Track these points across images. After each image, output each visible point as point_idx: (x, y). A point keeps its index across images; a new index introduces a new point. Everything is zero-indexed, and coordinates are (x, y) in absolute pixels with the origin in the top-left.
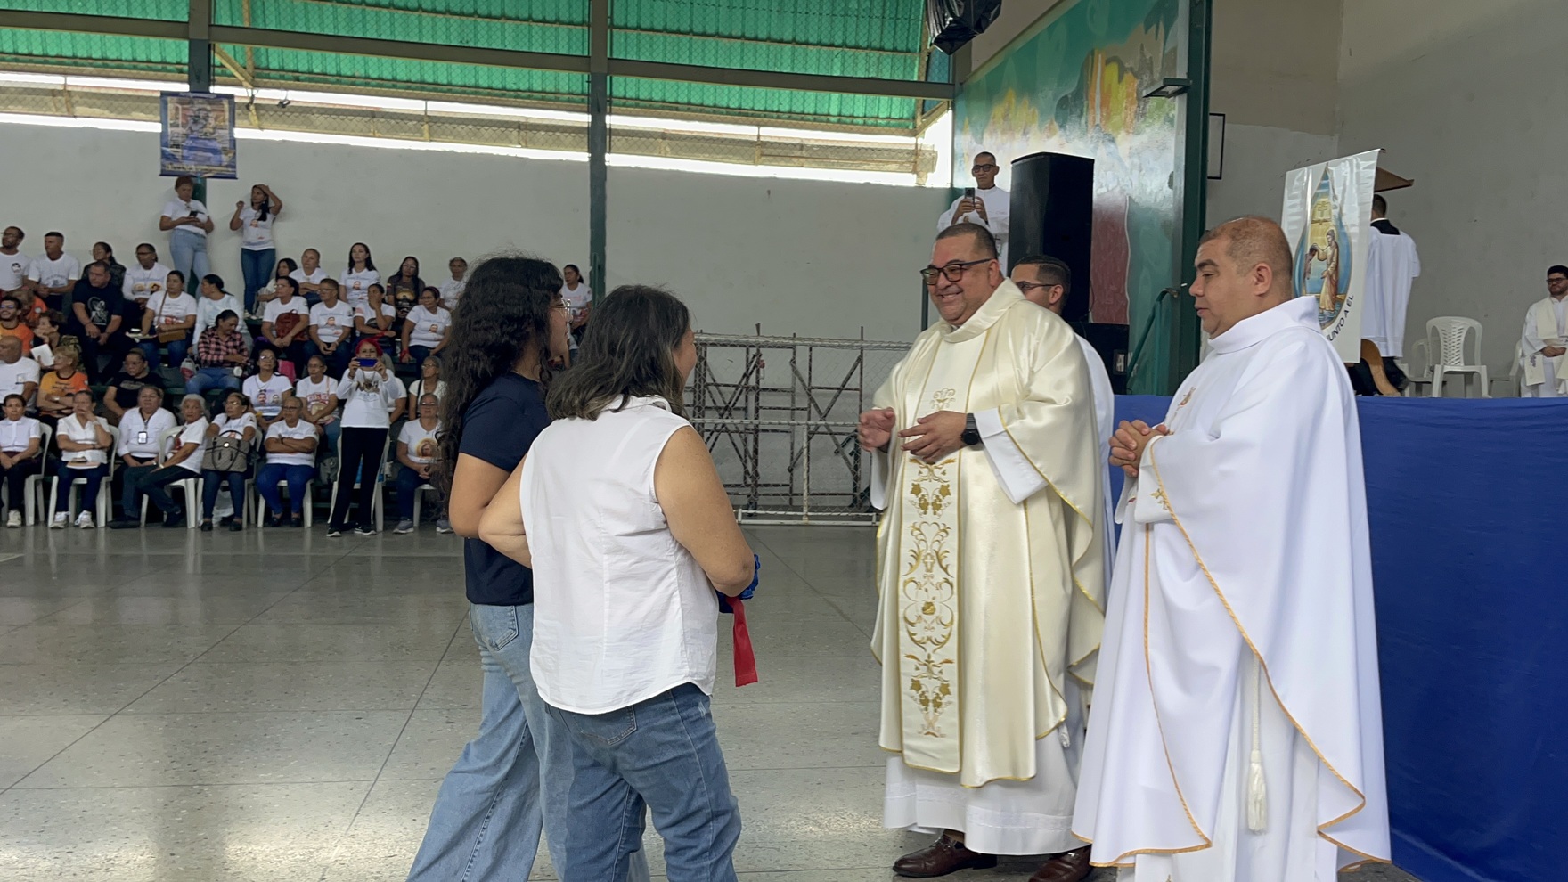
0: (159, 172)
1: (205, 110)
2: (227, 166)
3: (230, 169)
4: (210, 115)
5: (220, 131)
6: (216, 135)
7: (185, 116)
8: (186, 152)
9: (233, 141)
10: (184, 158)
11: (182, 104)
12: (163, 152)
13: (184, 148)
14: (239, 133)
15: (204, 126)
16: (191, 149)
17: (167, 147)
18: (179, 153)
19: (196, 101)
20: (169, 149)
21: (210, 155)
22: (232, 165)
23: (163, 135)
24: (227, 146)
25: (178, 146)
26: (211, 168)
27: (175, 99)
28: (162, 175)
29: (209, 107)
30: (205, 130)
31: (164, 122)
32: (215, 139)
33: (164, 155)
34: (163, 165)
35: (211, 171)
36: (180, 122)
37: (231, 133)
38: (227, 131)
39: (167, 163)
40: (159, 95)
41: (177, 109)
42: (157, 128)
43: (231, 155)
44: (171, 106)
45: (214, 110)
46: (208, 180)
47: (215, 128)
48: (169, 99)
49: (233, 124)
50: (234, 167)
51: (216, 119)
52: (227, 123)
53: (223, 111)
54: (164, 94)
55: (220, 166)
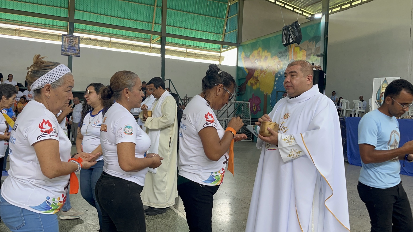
0: (61, 54)
1: (73, 40)
2: (78, 53)
3: (78, 54)
4: (74, 41)
5: (76, 45)
6: (75, 46)
7: (68, 41)
8: (68, 50)
9: (79, 47)
10: (67, 51)
11: (67, 38)
12: (62, 49)
13: (67, 49)
14: (81, 45)
15: (72, 43)
16: (69, 49)
17: (63, 48)
18: (66, 50)
19: (70, 37)
20: (63, 49)
21: (73, 50)
22: (79, 53)
23: (62, 45)
24: (78, 48)
25: (66, 48)
26: (74, 54)
27: (65, 36)
28: (62, 55)
29: (73, 39)
30: (73, 44)
31: (62, 41)
32: (75, 47)
33: (62, 50)
34: (62, 53)
35: (74, 55)
36: (66, 42)
37: (79, 45)
38: (78, 45)
39: (63, 52)
40: (61, 35)
41: (66, 39)
42: (60, 43)
43: (79, 51)
44: (64, 38)
45: (75, 40)
46: (73, 57)
47: (75, 44)
48: (64, 36)
49: (79, 43)
50: (79, 54)
51: (75, 42)
52: (78, 43)
53: (77, 40)
54: (63, 35)
55: (76, 53)
